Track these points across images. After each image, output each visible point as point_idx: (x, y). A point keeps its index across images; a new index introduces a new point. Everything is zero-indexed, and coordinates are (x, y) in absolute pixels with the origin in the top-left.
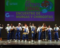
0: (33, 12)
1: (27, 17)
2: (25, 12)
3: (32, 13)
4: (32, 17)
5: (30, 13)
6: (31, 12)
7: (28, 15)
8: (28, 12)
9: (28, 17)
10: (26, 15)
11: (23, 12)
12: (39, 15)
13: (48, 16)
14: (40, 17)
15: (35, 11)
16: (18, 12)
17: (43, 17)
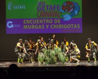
0: (49, 19)
1: (40, 27)
3: (47, 21)
4: (47, 26)
5: (44, 20)
6: (46, 19)
8: (41, 19)
9: (42, 27)
10: (38, 25)
11: (35, 19)
12: (59, 24)
13: (72, 25)
14: (60, 26)
15: (53, 17)
16: (26, 19)
17: (65, 26)
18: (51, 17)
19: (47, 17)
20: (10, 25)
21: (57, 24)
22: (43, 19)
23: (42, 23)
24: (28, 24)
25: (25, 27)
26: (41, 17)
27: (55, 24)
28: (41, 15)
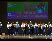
2: (23, 12)
4: (29, 16)
5: (28, 13)
7: (26, 15)
8: (26, 12)
10: (24, 15)
11: (22, 12)
14: (36, 16)
16: (18, 12)
17: (39, 16)
18: (31, 11)
21: (35, 14)
24: (19, 15)
25: (17, 16)
28: (26, 10)
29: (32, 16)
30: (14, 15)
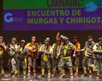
0: (64, 10)
1: (51, 21)
3: (62, 13)
4: (62, 20)
5: (57, 11)
6: (60, 9)
7: (53, 17)
8: (53, 10)
9: (54, 21)
10: (49, 18)
11: (43, 10)
12: (79, 17)
13: (99, 18)
14: (81, 20)
15: (69, 7)
16: (31, 10)
17: (88, 20)
18: (66, 7)
19: (62, 7)
20: (8, 18)
21: (77, 16)
22: (55, 9)
23: (54, 15)
25: (30, 21)
26: (53, 7)
27: (73, 17)
28: (52, 4)
29: (69, 20)
30: (20, 19)
